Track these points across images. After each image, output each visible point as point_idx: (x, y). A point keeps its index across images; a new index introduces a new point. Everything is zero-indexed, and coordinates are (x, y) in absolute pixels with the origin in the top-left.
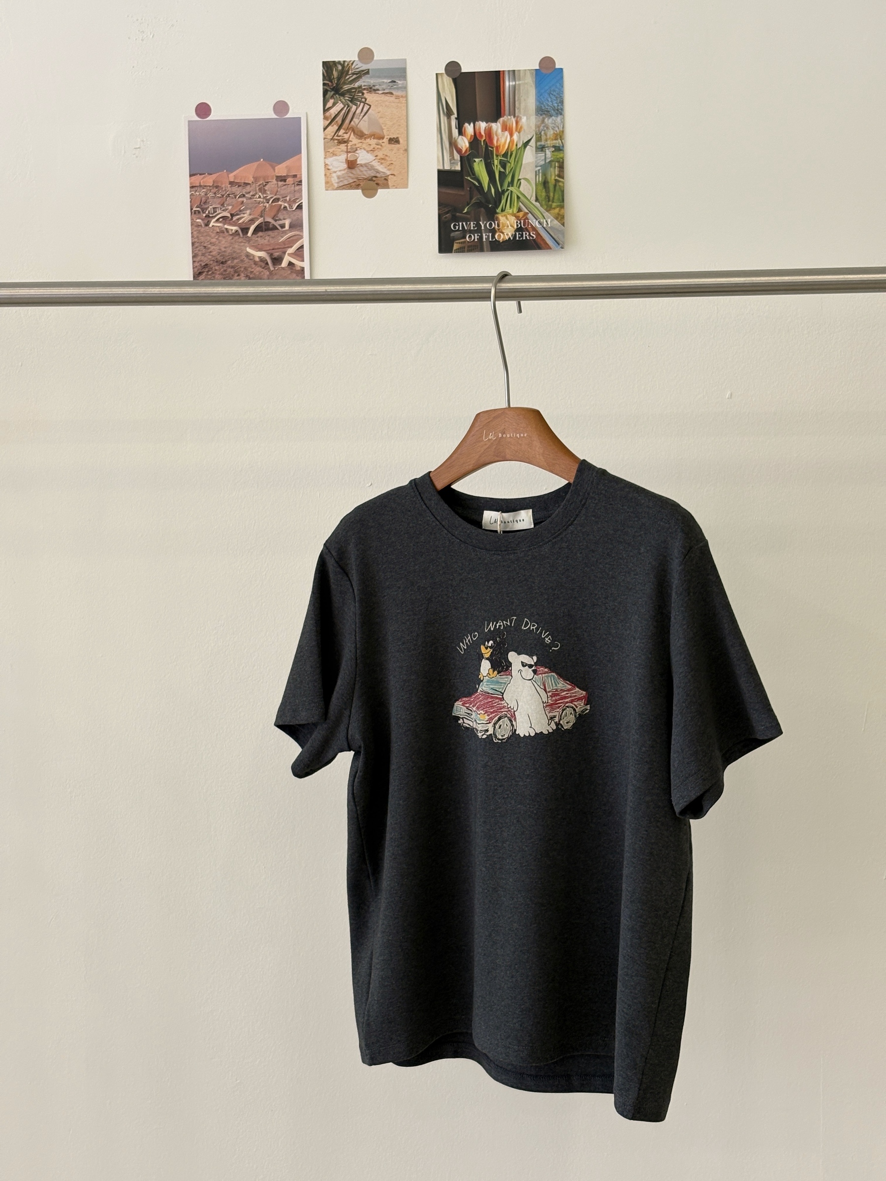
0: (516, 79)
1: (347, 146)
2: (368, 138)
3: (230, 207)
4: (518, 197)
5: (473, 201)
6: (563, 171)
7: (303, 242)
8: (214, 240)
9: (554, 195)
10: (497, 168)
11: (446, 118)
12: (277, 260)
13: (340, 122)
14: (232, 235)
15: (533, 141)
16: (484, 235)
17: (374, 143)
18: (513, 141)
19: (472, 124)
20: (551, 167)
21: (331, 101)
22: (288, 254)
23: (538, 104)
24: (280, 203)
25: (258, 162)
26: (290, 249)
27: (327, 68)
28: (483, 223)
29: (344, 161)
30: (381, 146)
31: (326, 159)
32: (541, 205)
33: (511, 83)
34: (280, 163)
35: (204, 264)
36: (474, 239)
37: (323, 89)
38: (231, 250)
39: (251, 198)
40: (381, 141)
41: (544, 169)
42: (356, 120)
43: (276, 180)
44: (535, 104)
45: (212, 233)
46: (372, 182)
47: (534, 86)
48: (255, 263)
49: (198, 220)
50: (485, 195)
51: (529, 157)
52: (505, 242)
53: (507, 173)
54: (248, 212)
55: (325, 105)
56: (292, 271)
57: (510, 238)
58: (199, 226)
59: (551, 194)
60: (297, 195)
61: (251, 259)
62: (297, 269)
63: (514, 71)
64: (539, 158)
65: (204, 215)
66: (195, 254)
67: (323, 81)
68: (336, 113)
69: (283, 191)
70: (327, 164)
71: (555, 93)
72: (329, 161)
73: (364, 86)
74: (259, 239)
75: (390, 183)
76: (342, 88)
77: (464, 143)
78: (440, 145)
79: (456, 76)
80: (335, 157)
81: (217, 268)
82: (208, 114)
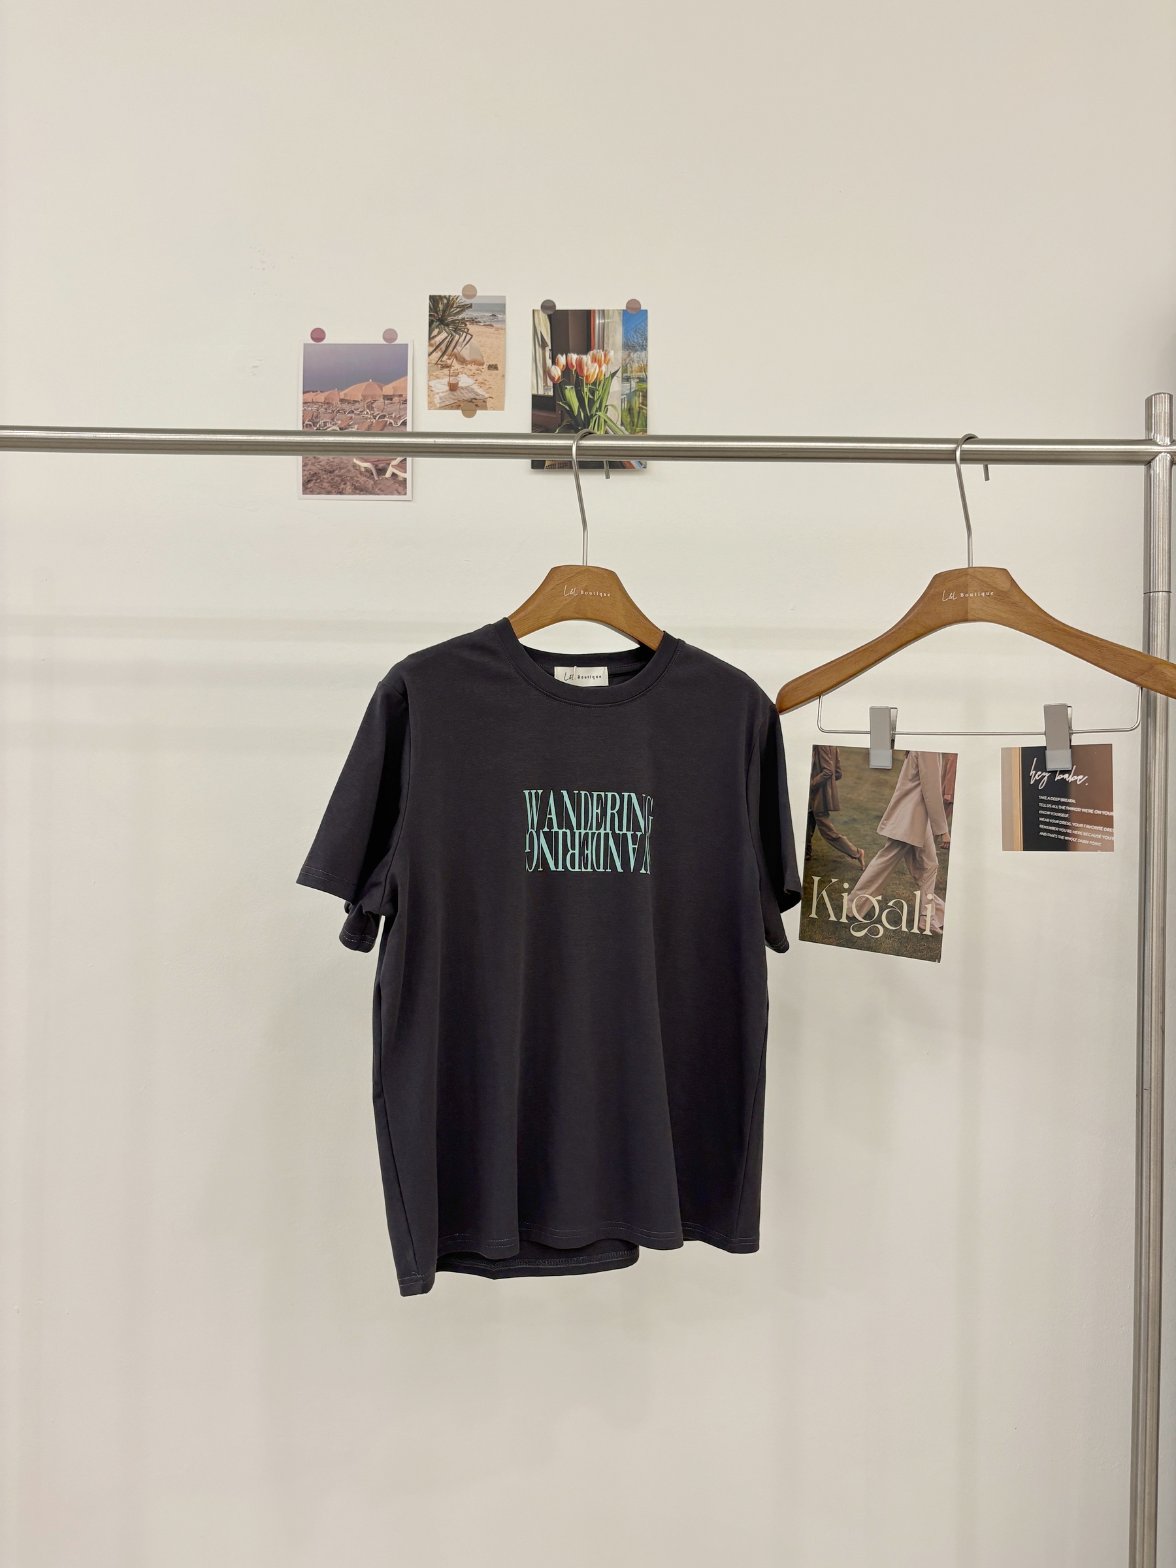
0: (606, 318)
1: (450, 370)
2: (469, 364)
3: (339, 422)
4: (605, 421)
5: (564, 423)
6: (646, 400)
9: (638, 421)
10: (586, 395)
11: (541, 349)
12: (381, 471)
13: (444, 349)
15: (619, 374)
17: (475, 369)
18: (602, 372)
19: (564, 356)
20: (636, 394)
21: (436, 332)
22: (392, 465)
23: (624, 339)
24: (386, 419)
25: (367, 383)
26: (393, 461)
27: (434, 301)
29: (447, 384)
30: (481, 371)
31: (429, 382)
32: (626, 429)
33: (601, 321)
34: (387, 383)
35: (313, 473)
37: (430, 319)
38: (339, 461)
39: (359, 414)
40: (481, 367)
41: (630, 397)
42: (458, 348)
43: (383, 398)
44: (621, 339)
46: (471, 403)
47: (621, 324)
48: (361, 473)
50: (576, 419)
51: (616, 386)
53: (596, 399)
54: (356, 426)
55: (430, 333)
56: (396, 481)
59: (636, 420)
60: (402, 413)
61: (357, 469)
62: (399, 480)
63: (603, 311)
64: (625, 388)
65: (315, 428)
66: (305, 463)
67: (430, 312)
68: (441, 341)
69: (389, 408)
70: (430, 387)
71: (640, 331)
72: (432, 383)
73: (467, 318)
75: (488, 404)
76: (447, 319)
77: (557, 372)
78: (535, 373)
79: (550, 312)
80: (438, 380)
81: (325, 476)
82: (322, 339)
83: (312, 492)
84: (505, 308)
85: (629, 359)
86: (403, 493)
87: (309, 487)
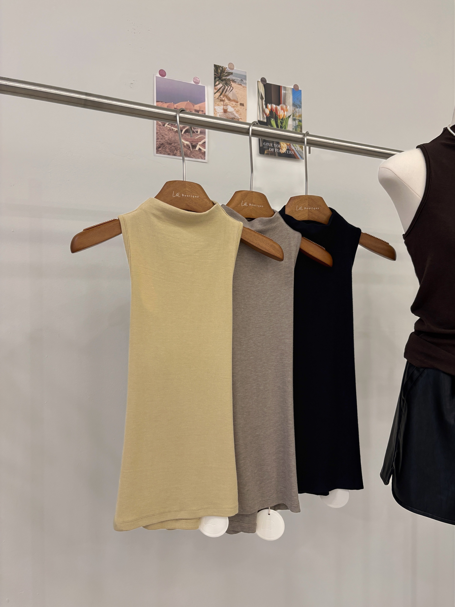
0: (286, 91)
1: (224, 103)
2: (232, 101)
6: (302, 130)
7: (205, 140)
8: (166, 133)
10: (279, 124)
11: (261, 100)
12: (194, 147)
13: (221, 92)
14: (175, 132)
15: (291, 117)
16: (276, 149)
17: (234, 104)
18: (285, 115)
19: (270, 105)
20: (298, 127)
21: (217, 83)
22: (199, 145)
25: (187, 102)
26: (199, 142)
27: (216, 67)
28: (275, 145)
29: (222, 109)
30: (237, 106)
31: (215, 107)
33: (284, 92)
34: (196, 104)
35: (162, 143)
36: (272, 151)
37: (214, 76)
38: (174, 139)
40: (237, 104)
41: (296, 127)
42: (227, 93)
43: (195, 112)
44: (292, 102)
45: (165, 130)
47: (292, 95)
48: (184, 146)
49: (160, 123)
51: (290, 122)
52: (283, 153)
53: (283, 126)
55: (215, 83)
56: (200, 152)
57: (285, 152)
58: (160, 125)
61: (183, 144)
62: (202, 152)
63: (285, 87)
64: (294, 123)
66: (158, 138)
67: (214, 73)
68: (220, 88)
70: (215, 109)
71: (299, 99)
72: (216, 107)
73: (231, 79)
74: (187, 136)
76: (222, 77)
77: (267, 111)
78: (259, 110)
79: (265, 84)
80: (218, 106)
81: (167, 146)
82: (165, 76)
83: (161, 153)
84: (246, 77)
85: (295, 111)
86: (204, 159)
87: (159, 150)
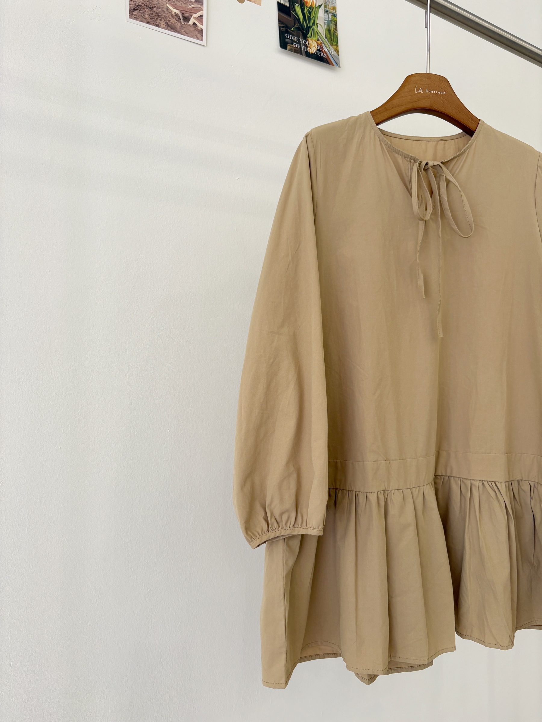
4: (317, 33)
5: (296, 26)
6: (337, 28)
7: (203, 12)
9: (334, 38)
10: (307, 14)
12: (187, 19)
15: (323, 7)
16: (302, 46)
18: (314, 2)
20: (331, 23)
22: (193, 17)
26: (194, 14)
28: (301, 40)
32: (328, 41)
35: (138, 4)
36: (297, 47)
38: (156, 2)
41: (328, 23)
48: (172, 16)
50: (302, 25)
51: (321, 13)
52: (312, 54)
53: (311, 18)
56: (196, 29)
57: (314, 53)
59: (332, 38)
61: (169, 12)
62: (198, 29)
64: (326, 16)
74: (176, 2)
81: (146, 10)
83: (136, 19)
86: (201, 39)
87: (134, 14)
